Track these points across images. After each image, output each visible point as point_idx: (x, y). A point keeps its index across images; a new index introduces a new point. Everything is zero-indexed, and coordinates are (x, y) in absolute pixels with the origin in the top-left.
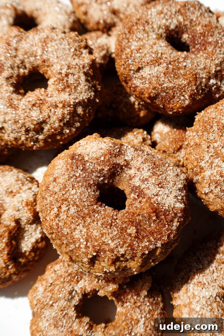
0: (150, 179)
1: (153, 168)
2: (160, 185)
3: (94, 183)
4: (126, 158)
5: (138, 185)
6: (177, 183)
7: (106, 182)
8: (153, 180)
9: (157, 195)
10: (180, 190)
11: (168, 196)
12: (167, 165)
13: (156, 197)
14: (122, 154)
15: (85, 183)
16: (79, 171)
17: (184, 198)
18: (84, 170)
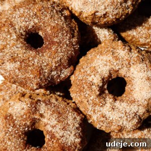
0: (57, 126)
1: (58, 117)
2: (64, 129)
3: (22, 133)
4: (40, 112)
5: (50, 130)
6: (75, 124)
7: (30, 129)
8: (59, 126)
9: (62, 137)
10: (77, 128)
11: (70, 136)
12: (67, 112)
13: (62, 138)
14: (37, 110)
15: (16, 135)
16: (11, 128)
17: (81, 133)
18: (14, 126)
